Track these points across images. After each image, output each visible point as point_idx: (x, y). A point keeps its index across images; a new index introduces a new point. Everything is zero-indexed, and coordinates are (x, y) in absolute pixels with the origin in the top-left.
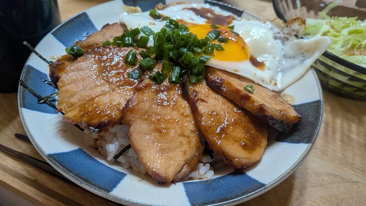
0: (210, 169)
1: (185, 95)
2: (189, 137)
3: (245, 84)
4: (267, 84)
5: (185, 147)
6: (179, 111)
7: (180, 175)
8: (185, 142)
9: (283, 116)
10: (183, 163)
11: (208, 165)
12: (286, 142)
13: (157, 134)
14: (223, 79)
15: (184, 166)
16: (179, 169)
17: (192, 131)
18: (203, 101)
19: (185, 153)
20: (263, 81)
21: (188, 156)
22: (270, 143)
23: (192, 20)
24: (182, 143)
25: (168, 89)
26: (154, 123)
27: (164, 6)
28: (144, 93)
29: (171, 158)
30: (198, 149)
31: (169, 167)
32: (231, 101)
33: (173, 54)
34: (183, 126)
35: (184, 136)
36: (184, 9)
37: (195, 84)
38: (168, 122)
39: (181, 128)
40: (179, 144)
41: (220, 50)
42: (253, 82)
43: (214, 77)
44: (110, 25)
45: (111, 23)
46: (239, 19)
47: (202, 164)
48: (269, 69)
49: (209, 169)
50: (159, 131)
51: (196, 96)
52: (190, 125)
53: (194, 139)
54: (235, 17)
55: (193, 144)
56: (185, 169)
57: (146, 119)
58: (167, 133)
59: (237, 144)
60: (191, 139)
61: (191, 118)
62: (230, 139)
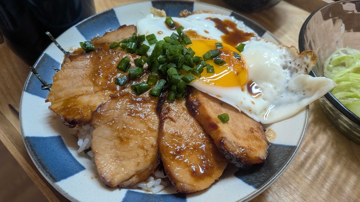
0: (161, 184)
1: (158, 110)
2: (147, 151)
3: (224, 111)
4: (255, 114)
5: (141, 159)
6: (146, 124)
7: (127, 183)
8: (142, 155)
9: (242, 154)
10: (133, 173)
11: (159, 180)
12: (241, 179)
13: (117, 141)
14: (200, 102)
15: (133, 176)
16: (127, 177)
17: (152, 146)
18: (172, 119)
19: (139, 164)
20: (250, 111)
21: (141, 167)
22: (225, 175)
23: (206, 32)
24: (138, 155)
25: (145, 101)
26: (118, 130)
27: (190, 12)
28: (119, 101)
29: (123, 166)
30: (152, 163)
31: (118, 174)
32: (201, 125)
33: (162, 67)
34: (145, 139)
35: (143, 148)
36: (207, 18)
37: (172, 102)
38: (132, 132)
39: (143, 140)
40: (136, 155)
41: (210, 72)
42: (236, 111)
43: (193, 98)
44: (127, 26)
45: (127, 25)
46: (259, 38)
47: (152, 178)
48: (264, 99)
49: (159, 184)
50: (121, 140)
51: (166, 114)
52: (152, 140)
53: (152, 153)
54: (256, 34)
55: (148, 158)
56: (134, 179)
57: (111, 126)
58: (127, 143)
59: (187, 169)
60: (149, 152)
61: (156, 134)
62: (182, 163)
